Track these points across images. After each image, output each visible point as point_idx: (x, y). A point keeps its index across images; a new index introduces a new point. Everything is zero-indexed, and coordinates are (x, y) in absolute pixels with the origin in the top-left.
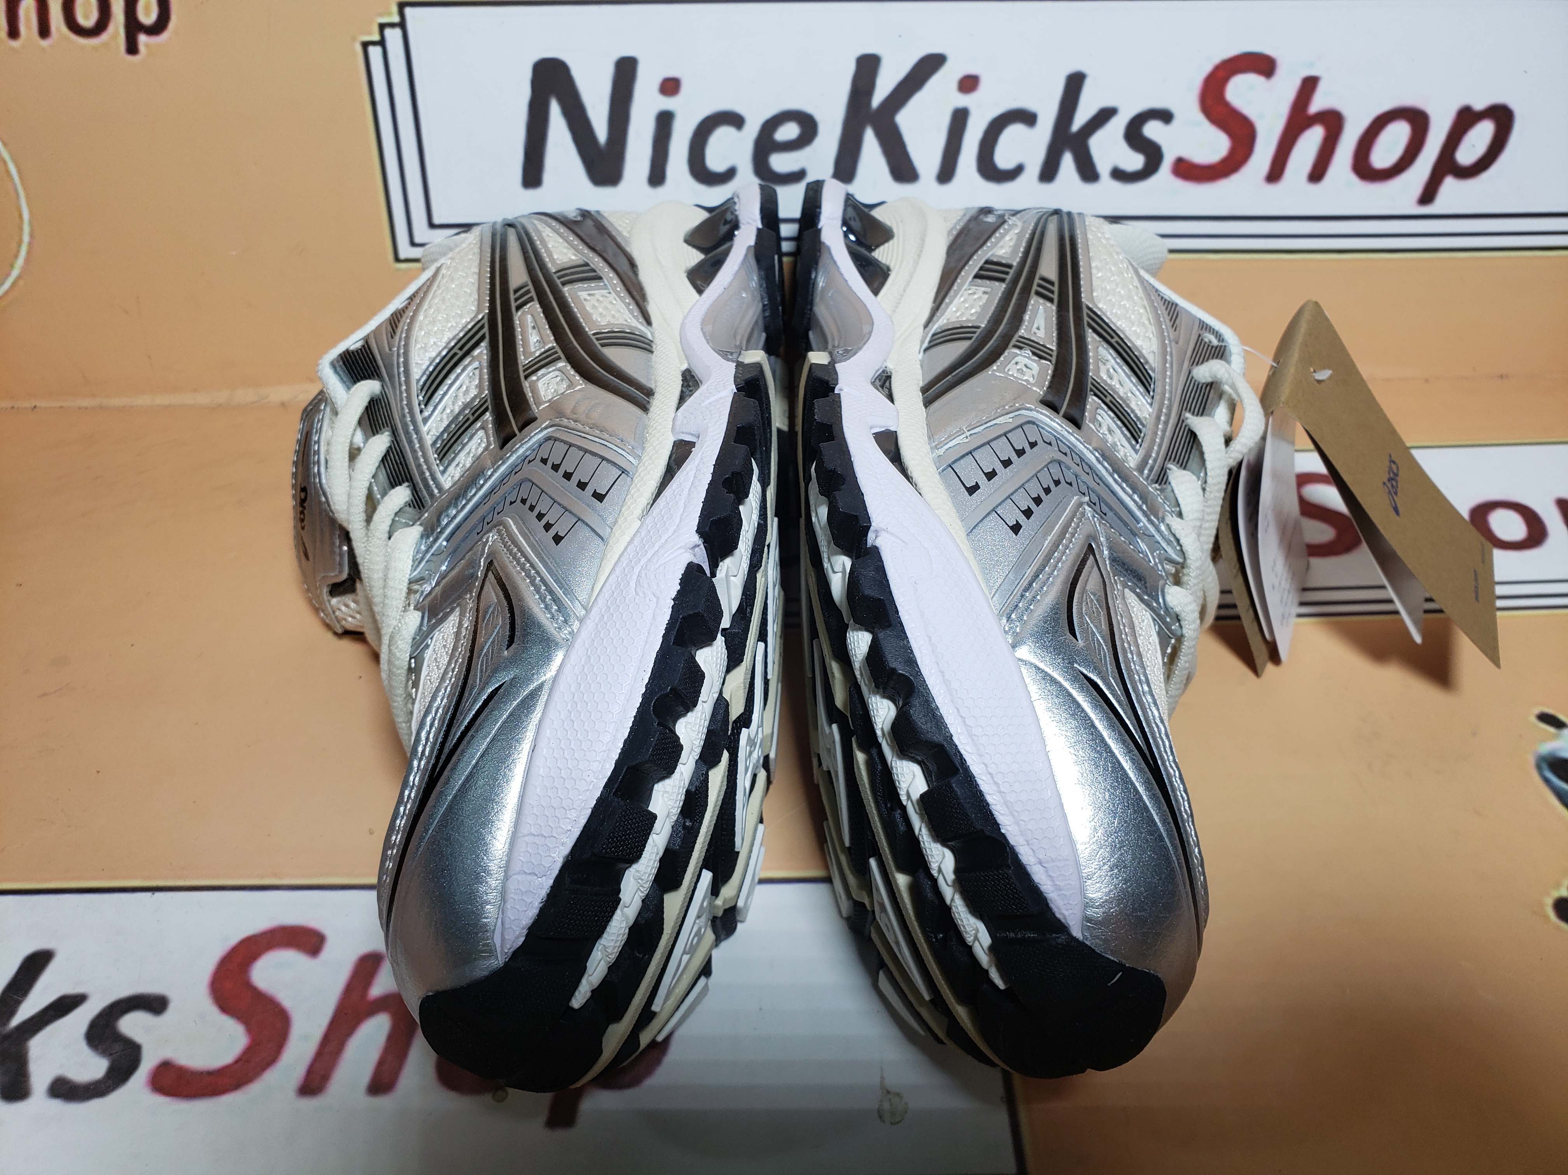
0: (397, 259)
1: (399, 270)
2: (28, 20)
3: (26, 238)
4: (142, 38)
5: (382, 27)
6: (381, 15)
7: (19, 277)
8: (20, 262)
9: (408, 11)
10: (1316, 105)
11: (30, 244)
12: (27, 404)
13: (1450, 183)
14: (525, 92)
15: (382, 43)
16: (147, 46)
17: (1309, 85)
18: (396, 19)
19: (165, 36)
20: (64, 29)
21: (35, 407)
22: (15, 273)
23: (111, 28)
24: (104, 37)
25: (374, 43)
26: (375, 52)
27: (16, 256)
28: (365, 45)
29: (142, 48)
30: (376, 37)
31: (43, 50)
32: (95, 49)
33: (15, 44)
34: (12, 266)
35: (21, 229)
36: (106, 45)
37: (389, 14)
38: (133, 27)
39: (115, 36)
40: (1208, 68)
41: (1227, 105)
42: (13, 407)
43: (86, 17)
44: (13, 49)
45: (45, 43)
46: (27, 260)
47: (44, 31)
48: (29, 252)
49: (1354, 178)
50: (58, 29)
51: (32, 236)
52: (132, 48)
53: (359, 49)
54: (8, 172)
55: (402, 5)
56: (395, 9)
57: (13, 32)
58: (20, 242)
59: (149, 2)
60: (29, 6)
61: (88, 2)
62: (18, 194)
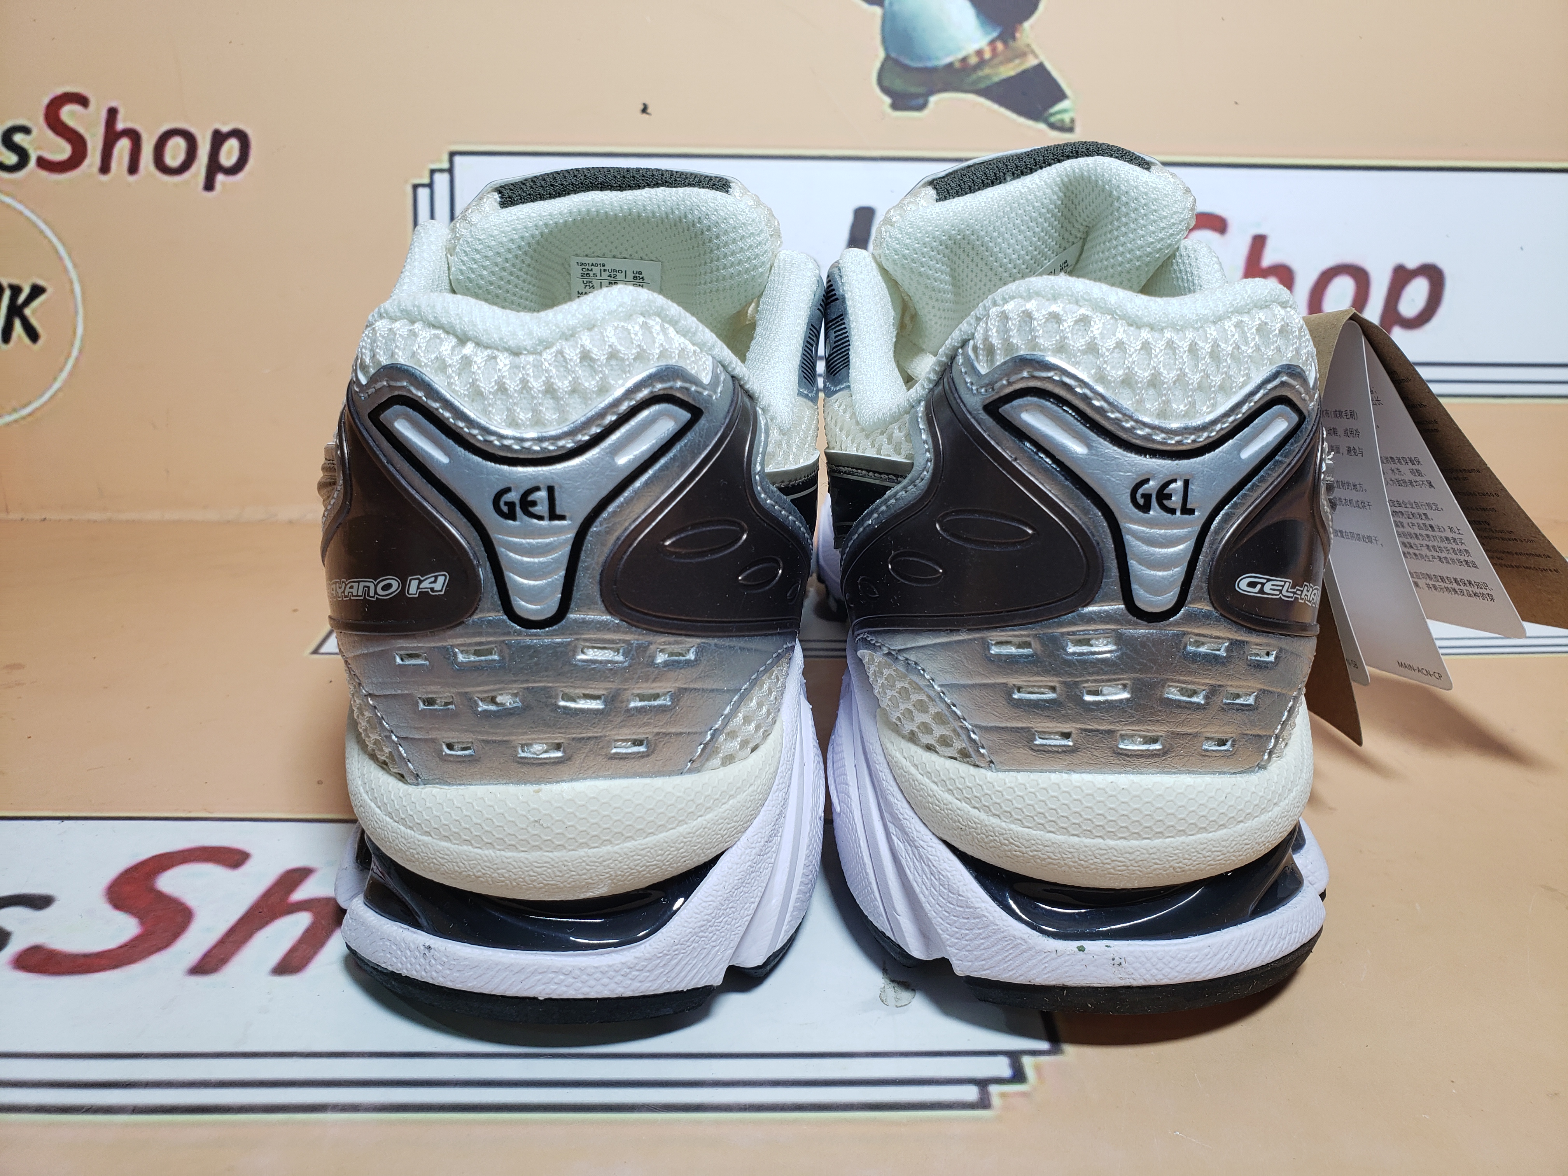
2: (121, 158)
3: (75, 353)
4: (220, 178)
5: (433, 172)
6: (432, 162)
7: (60, 390)
8: (64, 375)
9: (457, 159)
10: (1268, 259)
11: (77, 359)
12: (37, 516)
15: (430, 186)
16: (223, 184)
17: (1260, 241)
18: (446, 165)
19: (240, 176)
20: (152, 167)
21: (45, 519)
22: (57, 385)
23: (194, 168)
24: (186, 175)
25: (423, 185)
26: (423, 193)
27: (61, 370)
28: (415, 187)
29: (218, 186)
30: (426, 180)
31: (129, 184)
32: (176, 185)
33: (104, 178)
34: (55, 379)
35: (72, 344)
36: (187, 182)
37: (440, 161)
38: (214, 167)
39: (196, 174)
42: (22, 520)
43: (174, 158)
44: (102, 184)
45: (131, 179)
46: (71, 374)
47: (133, 168)
48: (74, 366)
50: (146, 167)
51: (81, 351)
52: (209, 186)
53: (409, 190)
54: (72, 291)
55: (452, 154)
56: (446, 157)
57: (105, 168)
58: (69, 356)
59: (232, 147)
60: (123, 146)
61: (178, 145)
62: (76, 313)
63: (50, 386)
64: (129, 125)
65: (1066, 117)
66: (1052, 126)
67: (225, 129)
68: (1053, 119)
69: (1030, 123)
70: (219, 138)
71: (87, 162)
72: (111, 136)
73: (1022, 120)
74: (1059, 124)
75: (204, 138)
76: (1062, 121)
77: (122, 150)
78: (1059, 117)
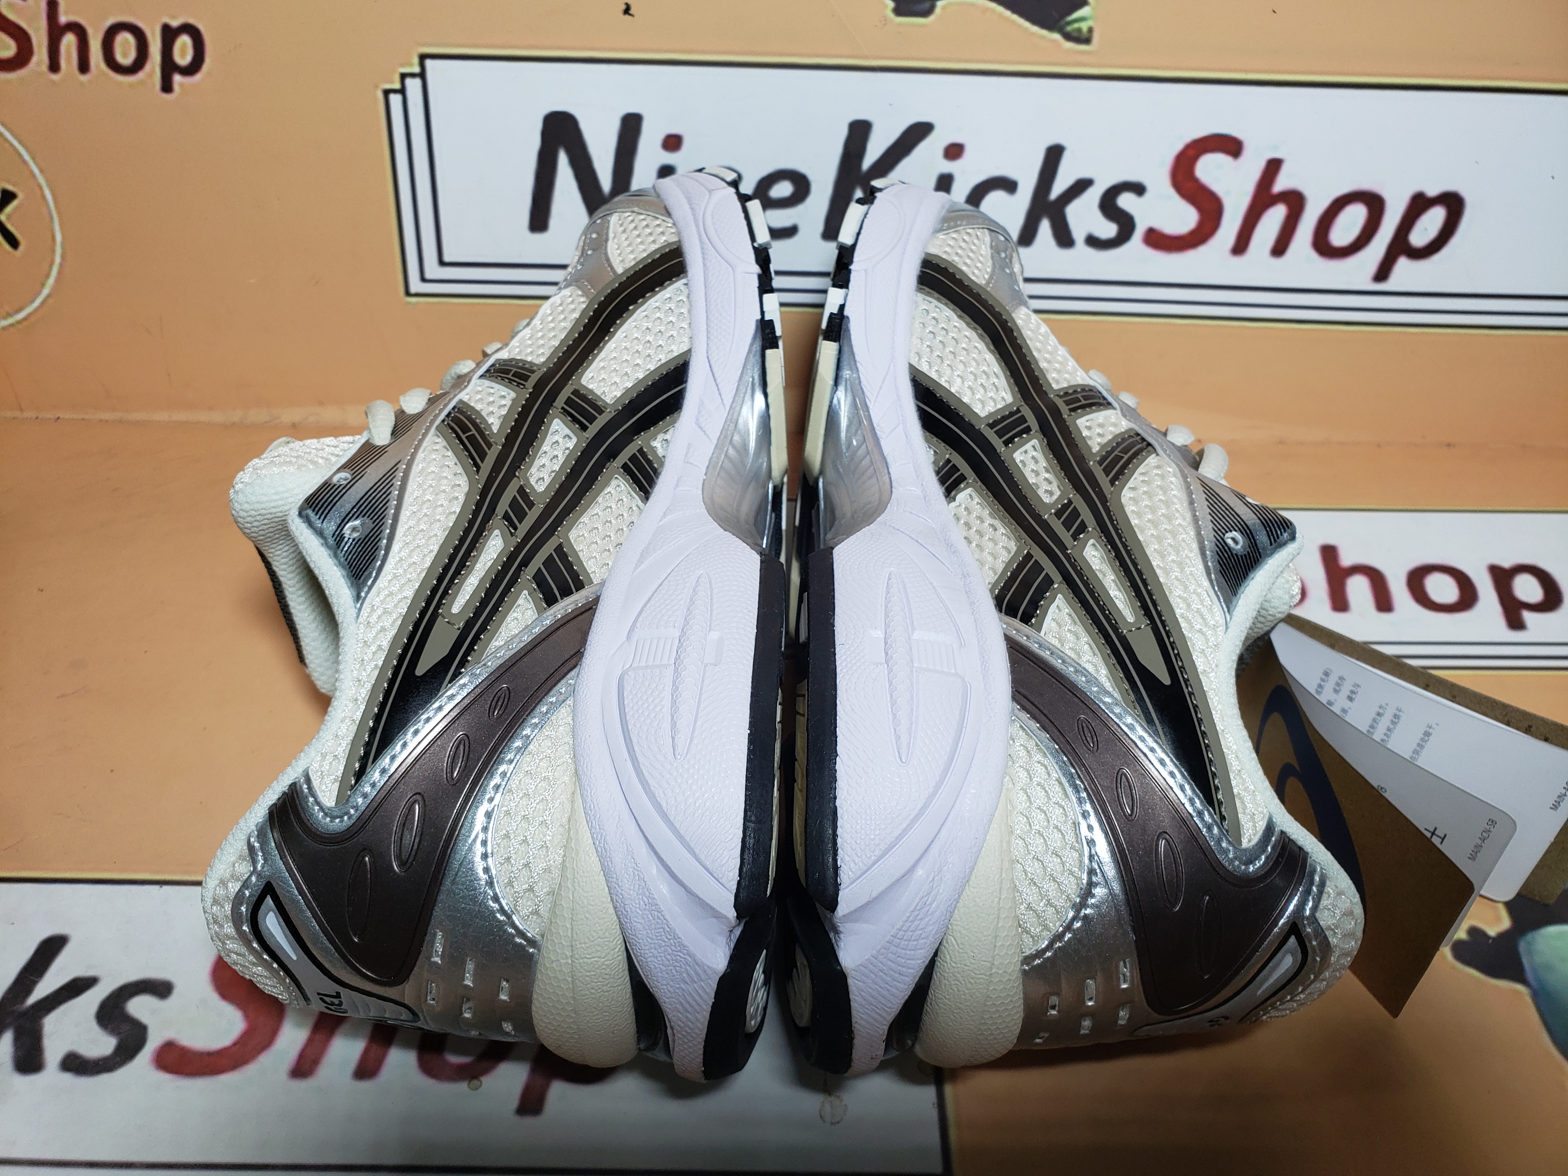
0: (408, 293)
1: (410, 303)
2: (69, 55)
3: (58, 260)
4: (177, 78)
5: (403, 76)
6: (402, 65)
8: (51, 281)
9: (429, 63)
10: (1281, 184)
11: (61, 265)
12: (51, 415)
13: (1403, 265)
14: (535, 142)
15: (402, 91)
16: (181, 85)
17: (1273, 167)
18: (417, 69)
19: (198, 77)
20: (103, 66)
21: (58, 418)
22: (46, 291)
23: (148, 67)
24: (141, 75)
25: (395, 91)
26: (396, 100)
27: (48, 276)
28: (387, 93)
29: (176, 87)
30: (397, 86)
31: (82, 84)
32: (131, 85)
33: (55, 77)
34: (43, 285)
35: (53, 251)
36: (142, 82)
37: (411, 65)
38: (169, 67)
39: (151, 74)
40: (1179, 147)
41: (1196, 181)
42: (37, 418)
43: (125, 55)
44: (54, 83)
45: (84, 78)
46: (58, 280)
47: (84, 66)
49: (1314, 255)
50: (98, 66)
51: (63, 257)
52: (167, 87)
53: (380, 96)
54: (43, 197)
55: (423, 58)
56: (416, 60)
57: (54, 66)
58: (52, 263)
59: (184, 42)
60: (69, 41)
61: (127, 40)
62: (52, 218)
63: (39, 293)
64: (73, 18)
65: (1084, 26)
66: (1068, 37)
67: (175, 23)
68: (1069, 28)
69: (1044, 32)
70: (169, 34)
71: (35, 59)
72: (56, 32)
73: (1035, 29)
74: (1075, 34)
75: (153, 33)
76: (1079, 30)
77: (69, 46)
78: (1076, 25)
